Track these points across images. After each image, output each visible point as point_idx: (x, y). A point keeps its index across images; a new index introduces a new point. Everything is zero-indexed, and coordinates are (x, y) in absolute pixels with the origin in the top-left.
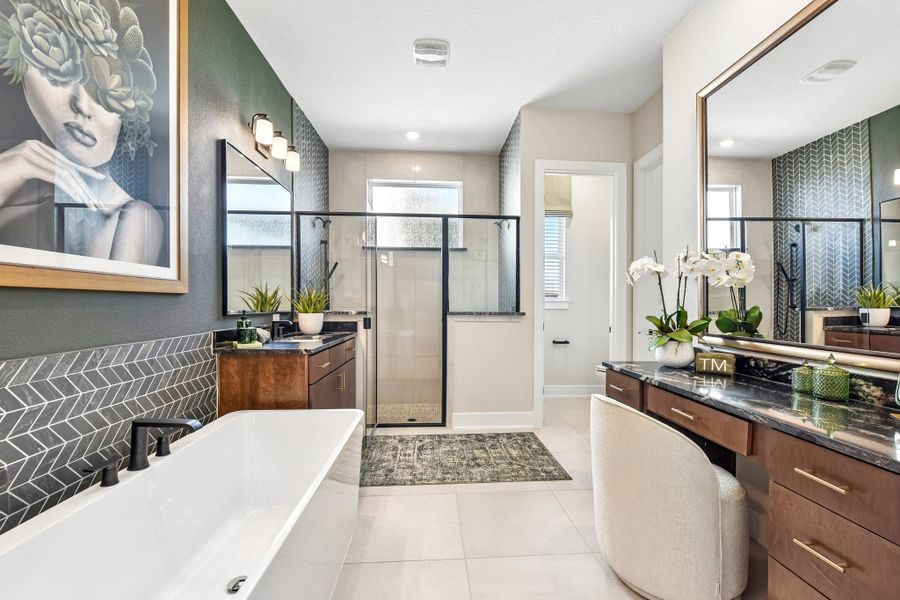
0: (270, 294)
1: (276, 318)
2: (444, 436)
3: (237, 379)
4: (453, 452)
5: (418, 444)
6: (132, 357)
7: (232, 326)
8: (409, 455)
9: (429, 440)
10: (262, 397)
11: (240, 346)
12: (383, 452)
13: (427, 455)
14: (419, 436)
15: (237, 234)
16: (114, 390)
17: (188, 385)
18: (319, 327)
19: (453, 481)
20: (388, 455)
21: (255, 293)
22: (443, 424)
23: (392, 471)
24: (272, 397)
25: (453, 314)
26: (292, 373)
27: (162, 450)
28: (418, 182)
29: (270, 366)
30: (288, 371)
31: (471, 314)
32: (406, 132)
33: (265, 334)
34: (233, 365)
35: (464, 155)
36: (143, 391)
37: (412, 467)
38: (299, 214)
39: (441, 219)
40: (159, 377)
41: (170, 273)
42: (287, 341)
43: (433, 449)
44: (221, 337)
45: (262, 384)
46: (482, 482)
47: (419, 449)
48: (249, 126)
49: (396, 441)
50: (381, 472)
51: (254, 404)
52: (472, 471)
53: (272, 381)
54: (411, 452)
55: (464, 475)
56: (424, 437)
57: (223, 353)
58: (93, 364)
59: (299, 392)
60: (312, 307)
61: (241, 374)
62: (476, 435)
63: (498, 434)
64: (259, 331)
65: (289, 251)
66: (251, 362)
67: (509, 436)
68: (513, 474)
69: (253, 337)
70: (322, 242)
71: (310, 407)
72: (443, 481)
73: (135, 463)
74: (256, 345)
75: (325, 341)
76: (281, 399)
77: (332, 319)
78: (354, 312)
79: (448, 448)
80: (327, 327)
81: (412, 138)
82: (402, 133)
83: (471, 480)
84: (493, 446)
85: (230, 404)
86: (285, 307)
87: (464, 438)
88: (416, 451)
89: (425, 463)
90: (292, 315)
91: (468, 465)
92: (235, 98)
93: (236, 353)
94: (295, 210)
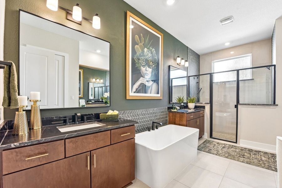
0: (181, 98)
1: (182, 104)
2: (235, 146)
3: (172, 117)
4: (236, 151)
5: (223, 146)
6: (153, 111)
7: (171, 106)
8: (219, 148)
9: (228, 146)
10: (176, 122)
11: (172, 110)
12: (210, 145)
13: (225, 150)
14: (225, 144)
15: (175, 83)
16: (150, 116)
17: (162, 117)
18: (194, 107)
19: (231, 159)
20: (212, 146)
21: (178, 98)
22: (236, 143)
23: (211, 150)
24: (178, 123)
25: (240, 104)
26: (183, 118)
27: (157, 128)
28: (231, 58)
29: (178, 115)
30: (182, 117)
31: (249, 104)
32: (225, 43)
33: (178, 108)
34: (171, 114)
35: (252, 43)
36: (155, 117)
37: (218, 151)
38: (189, 77)
39: (236, 71)
40: (157, 115)
41: (159, 95)
42: (184, 110)
43: (228, 148)
44: (169, 108)
45: (176, 119)
46: (242, 162)
47: (223, 147)
48: (175, 60)
49: (216, 143)
50: (208, 149)
51: (175, 124)
52: (240, 158)
53: (179, 119)
54: (220, 147)
55: (236, 158)
56: (227, 144)
57: (169, 112)
58: (148, 111)
59: (185, 123)
60: (192, 101)
61: (172, 116)
62: (249, 149)
63: (260, 151)
64: (177, 107)
65: (186, 86)
66: (174, 114)
67: (266, 153)
68: (259, 164)
69: (175, 108)
70: (197, 83)
71: (187, 126)
72: (227, 157)
73: (153, 129)
74: (176, 110)
75: (195, 110)
76: (180, 123)
77: (198, 105)
78: (204, 103)
79: (235, 150)
80: (196, 107)
81: (227, 44)
82: (223, 44)
83: (238, 160)
84: (254, 154)
85: (171, 123)
86: (185, 101)
87: (243, 149)
88: (222, 147)
89: (223, 151)
90: (187, 103)
91: (240, 156)
92: (172, 54)
93: (171, 112)
94: (188, 76)
